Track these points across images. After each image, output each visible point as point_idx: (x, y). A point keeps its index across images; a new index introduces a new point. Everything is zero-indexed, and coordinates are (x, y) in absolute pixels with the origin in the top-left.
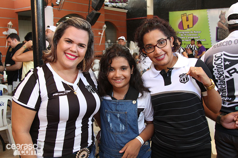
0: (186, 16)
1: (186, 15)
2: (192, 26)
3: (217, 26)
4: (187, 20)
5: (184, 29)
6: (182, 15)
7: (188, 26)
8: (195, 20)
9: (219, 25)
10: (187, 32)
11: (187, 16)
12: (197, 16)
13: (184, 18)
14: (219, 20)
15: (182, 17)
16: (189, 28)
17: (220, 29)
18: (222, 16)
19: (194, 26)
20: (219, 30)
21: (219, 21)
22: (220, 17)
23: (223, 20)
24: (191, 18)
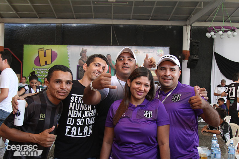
0: (43, 51)
1: (44, 49)
2: (50, 63)
3: (78, 64)
4: (45, 56)
5: (41, 65)
6: (39, 49)
7: (46, 62)
8: (54, 56)
9: (80, 63)
10: (45, 69)
11: (45, 51)
12: (56, 52)
13: (42, 53)
14: (80, 57)
15: (39, 52)
16: (47, 65)
17: (81, 67)
18: (83, 54)
19: (52, 63)
20: (80, 69)
21: (80, 59)
22: (81, 55)
23: (84, 58)
24: (49, 53)
